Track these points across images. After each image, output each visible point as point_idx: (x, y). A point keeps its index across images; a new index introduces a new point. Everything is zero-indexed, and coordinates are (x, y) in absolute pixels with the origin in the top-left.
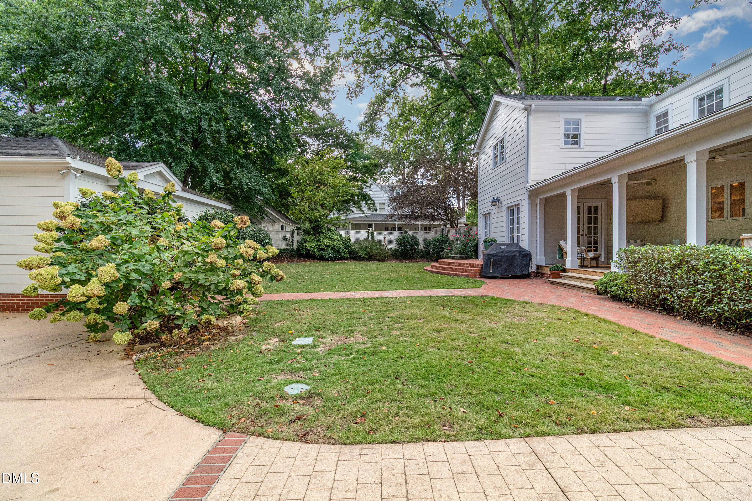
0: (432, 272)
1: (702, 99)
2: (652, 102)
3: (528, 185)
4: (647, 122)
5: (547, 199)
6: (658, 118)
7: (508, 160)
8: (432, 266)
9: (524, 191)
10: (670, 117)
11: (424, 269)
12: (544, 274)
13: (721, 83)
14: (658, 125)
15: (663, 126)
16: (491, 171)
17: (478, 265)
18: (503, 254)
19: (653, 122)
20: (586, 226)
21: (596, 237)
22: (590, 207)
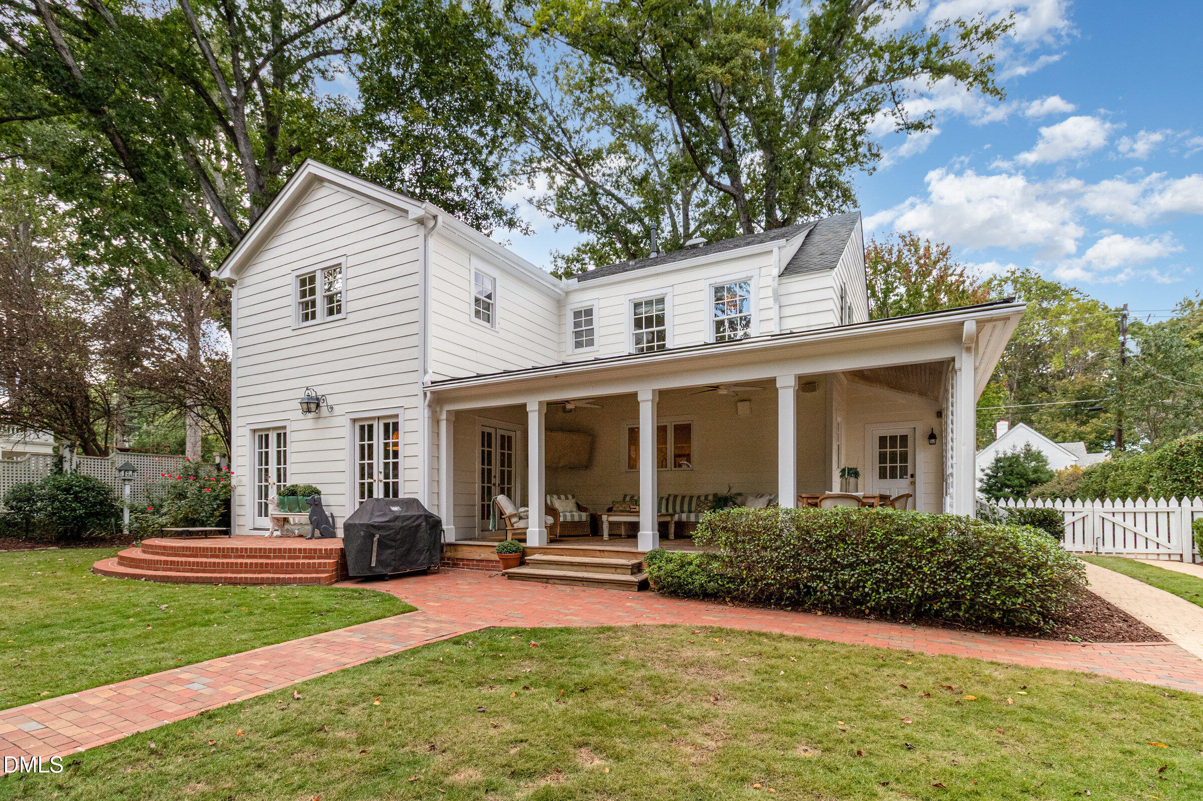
0: (122, 575)
1: (637, 305)
2: (571, 288)
3: (428, 379)
4: (560, 316)
5: (458, 413)
6: (577, 314)
7: (351, 318)
8: (122, 558)
9: (418, 389)
10: (595, 317)
11: (95, 571)
12: (462, 560)
13: (664, 291)
14: (577, 325)
15: (583, 328)
16: (288, 332)
17: (328, 554)
18: (398, 524)
19: (570, 320)
20: (499, 468)
21: (509, 489)
22: (503, 437)
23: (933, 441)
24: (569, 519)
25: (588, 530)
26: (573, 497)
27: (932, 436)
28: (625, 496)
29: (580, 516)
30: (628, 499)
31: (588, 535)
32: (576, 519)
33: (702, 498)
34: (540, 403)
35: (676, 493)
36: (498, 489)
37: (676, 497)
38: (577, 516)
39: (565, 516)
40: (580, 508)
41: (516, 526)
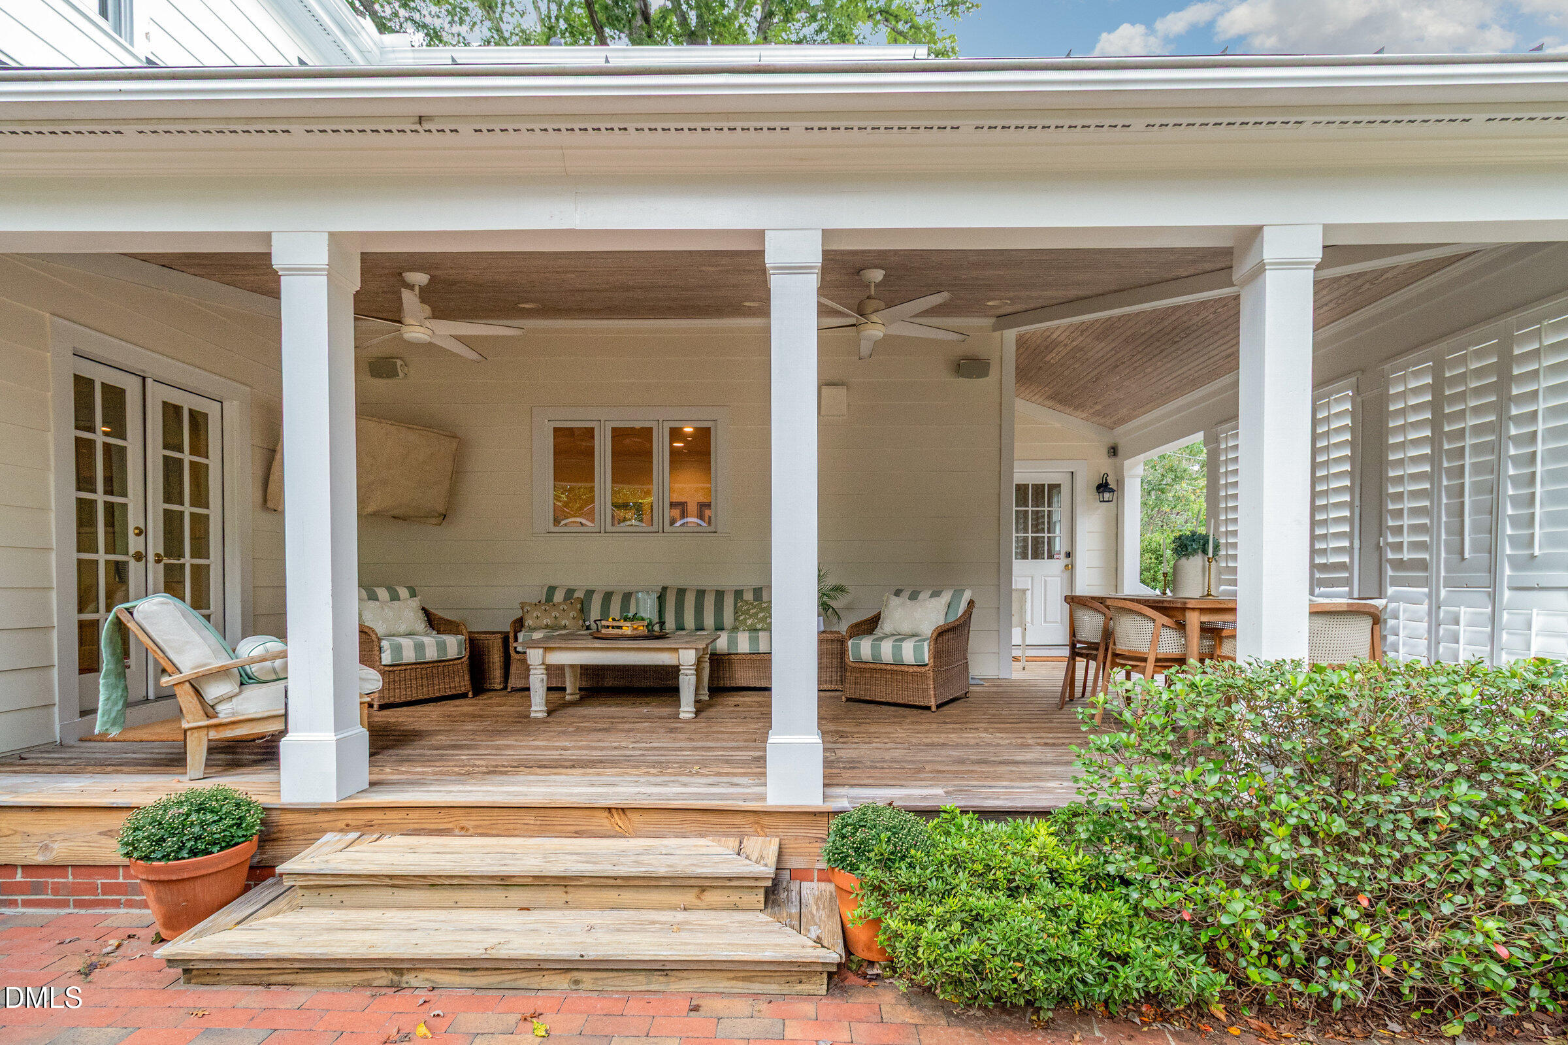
20: (157, 506)
21: (201, 574)
22: (172, 412)
23: (1107, 496)
24: (409, 656)
25: (463, 683)
26: (413, 594)
27: (1103, 487)
28: (552, 590)
29: (442, 647)
30: (559, 597)
31: (464, 696)
32: (431, 654)
33: (749, 596)
34: (335, 239)
35: (681, 583)
36: (156, 573)
37: (681, 592)
38: (432, 646)
39: (397, 649)
40: (434, 622)
41: (225, 712)
